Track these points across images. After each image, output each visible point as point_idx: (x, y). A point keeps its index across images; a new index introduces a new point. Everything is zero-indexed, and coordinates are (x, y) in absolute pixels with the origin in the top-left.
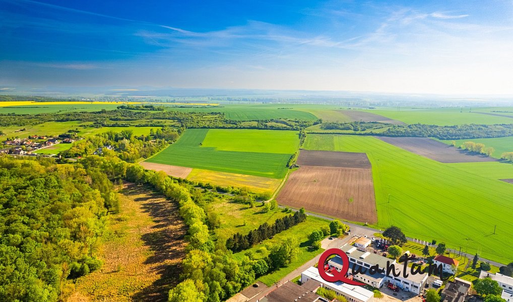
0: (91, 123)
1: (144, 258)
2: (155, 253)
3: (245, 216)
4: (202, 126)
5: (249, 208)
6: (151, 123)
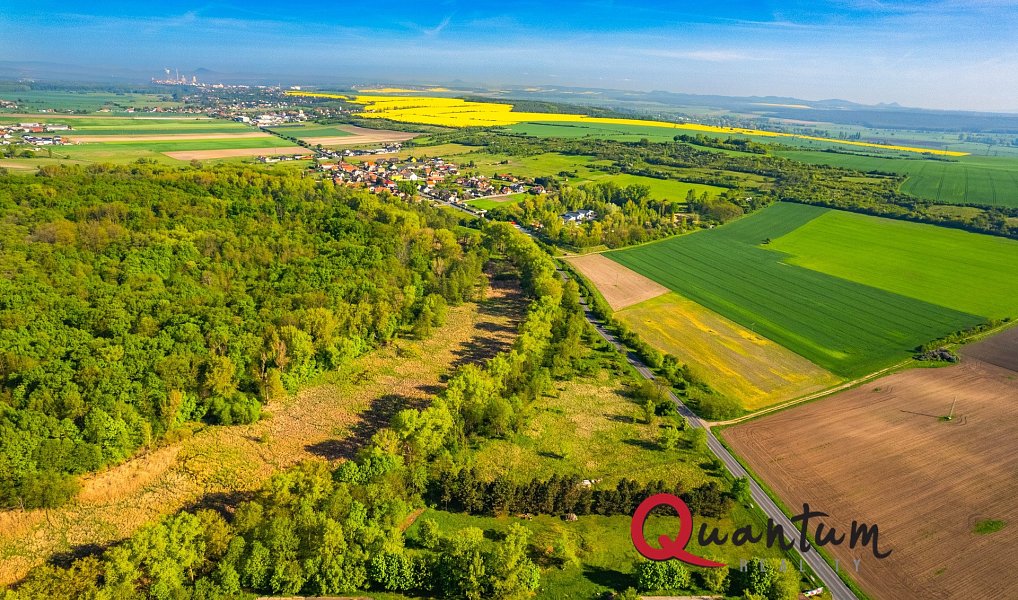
0: (609, 163)
1: (321, 437)
2: (351, 439)
3: (602, 437)
4: (819, 200)
5: (639, 421)
6: (713, 178)
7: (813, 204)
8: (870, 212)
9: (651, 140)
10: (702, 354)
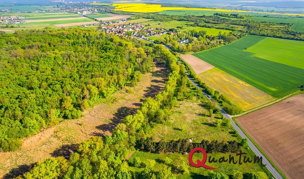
0: (193, 23)
1: (101, 123)
2: (110, 123)
3: (195, 122)
4: (262, 34)
5: (207, 116)
6: (227, 27)
7: (260, 35)
8: (280, 37)
9: (206, 15)
10: (227, 90)
